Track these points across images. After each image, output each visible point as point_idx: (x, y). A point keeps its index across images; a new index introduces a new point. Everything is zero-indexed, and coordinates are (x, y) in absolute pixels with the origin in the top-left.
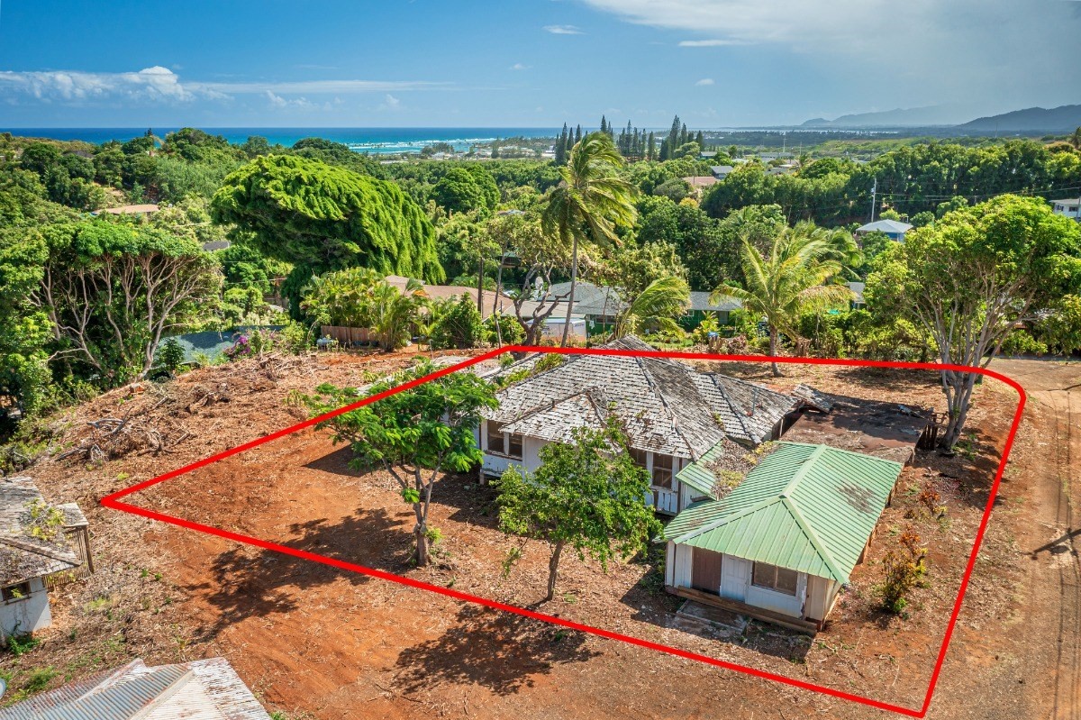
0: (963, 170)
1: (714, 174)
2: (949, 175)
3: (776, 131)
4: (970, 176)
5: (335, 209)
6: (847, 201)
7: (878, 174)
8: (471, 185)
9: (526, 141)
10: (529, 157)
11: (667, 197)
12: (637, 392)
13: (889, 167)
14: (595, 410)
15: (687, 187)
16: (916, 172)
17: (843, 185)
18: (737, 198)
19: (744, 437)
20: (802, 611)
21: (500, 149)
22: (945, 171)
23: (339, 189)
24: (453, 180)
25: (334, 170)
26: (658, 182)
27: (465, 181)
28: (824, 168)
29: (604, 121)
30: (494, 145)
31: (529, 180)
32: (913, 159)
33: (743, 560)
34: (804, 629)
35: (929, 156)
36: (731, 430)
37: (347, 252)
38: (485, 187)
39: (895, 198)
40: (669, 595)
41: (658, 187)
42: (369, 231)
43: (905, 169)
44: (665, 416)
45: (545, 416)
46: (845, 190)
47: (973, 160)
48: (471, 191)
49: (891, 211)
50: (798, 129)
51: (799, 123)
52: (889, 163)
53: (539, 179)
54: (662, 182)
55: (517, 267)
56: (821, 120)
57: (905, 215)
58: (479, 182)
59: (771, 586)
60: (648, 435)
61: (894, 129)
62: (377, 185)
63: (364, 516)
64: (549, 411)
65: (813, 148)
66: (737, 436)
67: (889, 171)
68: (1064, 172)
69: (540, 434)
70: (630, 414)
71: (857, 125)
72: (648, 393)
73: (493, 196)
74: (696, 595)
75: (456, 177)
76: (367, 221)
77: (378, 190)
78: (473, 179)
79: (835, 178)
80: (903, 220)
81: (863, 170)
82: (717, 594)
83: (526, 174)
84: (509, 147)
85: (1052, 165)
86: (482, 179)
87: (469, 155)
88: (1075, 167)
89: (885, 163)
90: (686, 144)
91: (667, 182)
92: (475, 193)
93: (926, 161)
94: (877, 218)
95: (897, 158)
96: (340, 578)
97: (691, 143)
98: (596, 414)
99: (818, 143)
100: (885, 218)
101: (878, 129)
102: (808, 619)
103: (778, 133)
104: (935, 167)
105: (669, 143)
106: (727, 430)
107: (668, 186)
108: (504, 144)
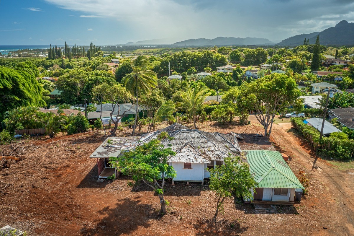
0: (192, 59)
1: (112, 62)
2: (189, 61)
3: (119, 46)
4: (194, 61)
5: (9, 84)
6: (161, 70)
7: (170, 61)
8: (28, 68)
9: (31, 50)
10: (34, 56)
11: (105, 71)
12: (203, 142)
13: (173, 58)
14: (195, 150)
15: (107, 66)
16: (180, 60)
17: (159, 64)
18: (127, 70)
19: (237, 151)
20: (289, 199)
21: (21, 53)
22: (188, 60)
23: (9, 76)
24: (20, 67)
25: (3, 68)
26: (98, 65)
27: (26, 67)
28: (152, 59)
29: (66, 44)
30: (17, 52)
31: (40, 65)
32: (179, 56)
33: (269, 188)
34: (290, 204)
35: (183, 55)
36: (232, 150)
37: (13, 100)
38: (33, 69)
39: (175, 68)
40: (247, 204)
41: (98, 67)
42: (23, 90)
43: (177, 59)
44: (217, 149)
45: (179, 155)
46: (161, 66)
47: (195, 56)
48: (29, 71)
49: (175, 72)
50: (126, 45)
51: (125, 44)
52: (172, 57)
53: (43, 65)
54: (99, 65)
55: (56, 98)
56: (132, 42)
57: (179, 73)
58: (31, 67)
59: (280, 194)
60: (215, 155)
61: (154, 45)
62: (21, 73)
63: (123, 202)
64: (180, 153)
65: (133, 52)
66: (235, 151)
67: (172, 60)
68: (218, 59)
69: (181, 161)
70: (205, 149)
71: (143, 44)
72: (207, 142)
73: (37, 72)
74: (257, 202)
75: (22, 66)
76: (21, 87)
77: (22, 75)
78: (29, 66)
79: (157, 63)
80: (179, 75)
81: (165, 60)
82: (262, 200)
83: (38, 63)
84: (24, 53)
85: (215, 57)
86: (32, 66)
87: (9, 56)
88: (220, 58)
89: (171, 57)
90: (98, 52)
91: (101, 65)
92: (30, 71)
93: (182, 57)
94: (171, 75)
95: (175, 56)
96: (139, 227)
97: (100, 51)
98: (196, 151)
99: (134, 50)
100: (174, 74)
101: (150, 45)
102: (290, 201)
103: (119, 47)
104: (185, 58)
105: (90, 51)
106: (231, 150)
107: (101, 66)
108: (22, 51)
